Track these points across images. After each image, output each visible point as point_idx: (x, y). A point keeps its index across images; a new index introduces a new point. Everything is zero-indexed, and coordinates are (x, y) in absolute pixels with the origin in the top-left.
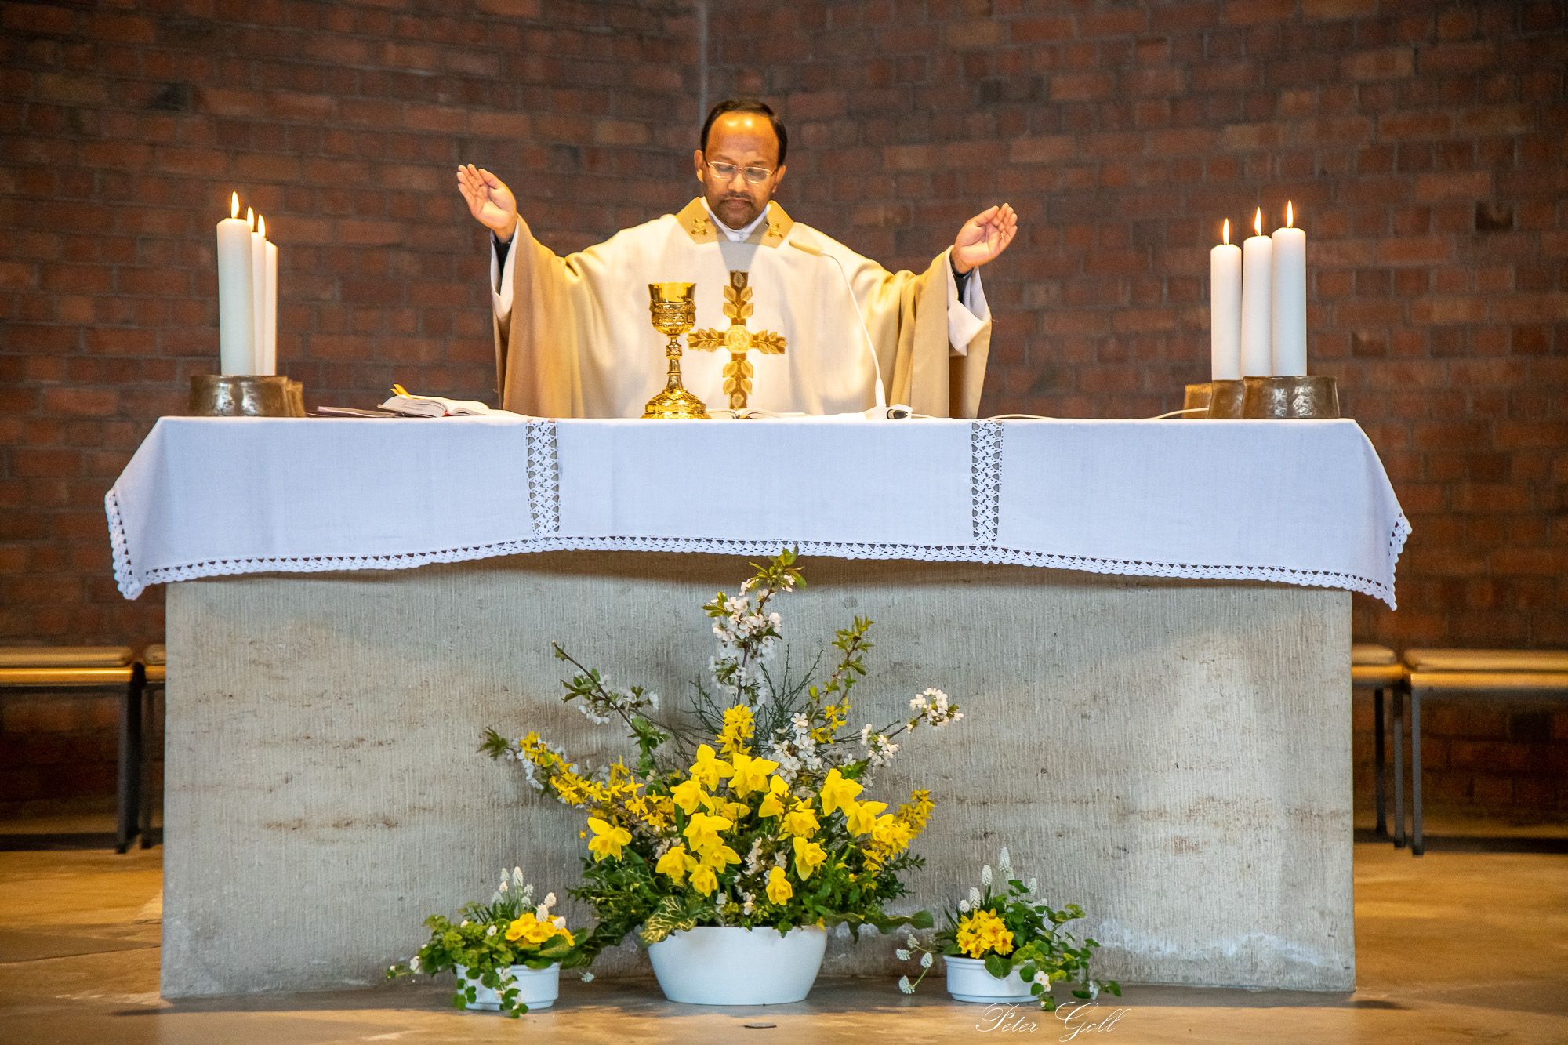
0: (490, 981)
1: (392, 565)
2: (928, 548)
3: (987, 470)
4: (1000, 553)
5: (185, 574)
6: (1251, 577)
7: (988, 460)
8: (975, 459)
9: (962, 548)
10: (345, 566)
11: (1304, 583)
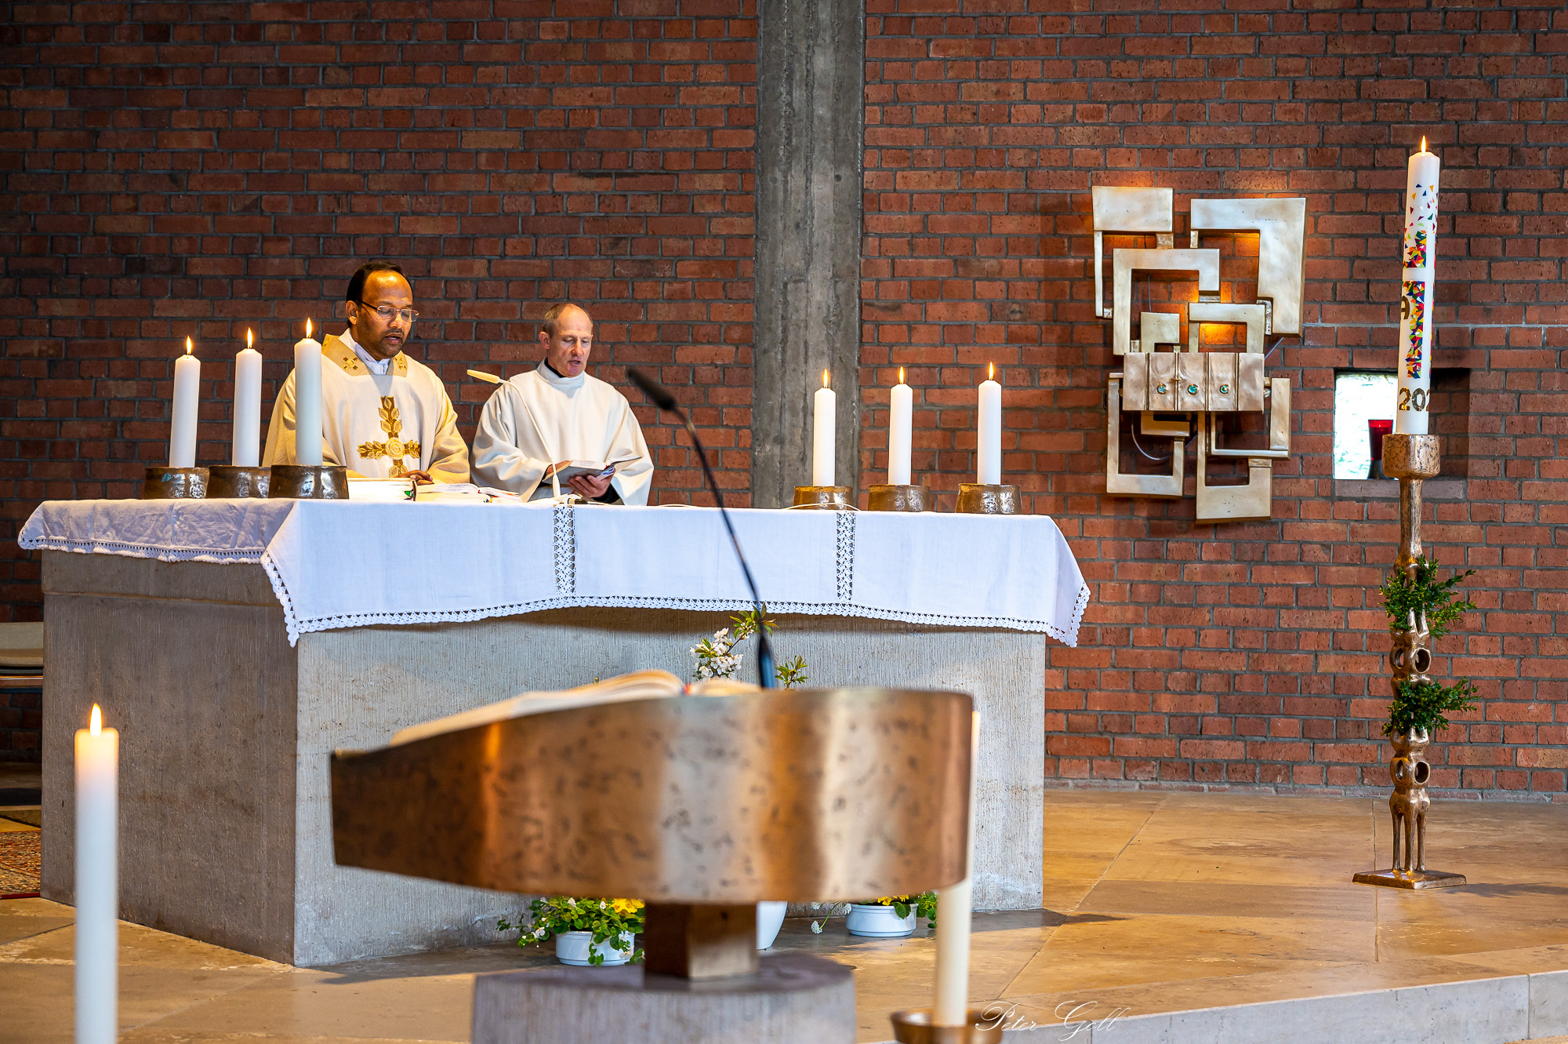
2: (810, 605)
3: (846, 548)
4: (853, 608)
5: (316, 626)
6: (998, 625)
7: (846, 540)
8: (839, 540)
9: (830, 605)
11: (1025, 629)
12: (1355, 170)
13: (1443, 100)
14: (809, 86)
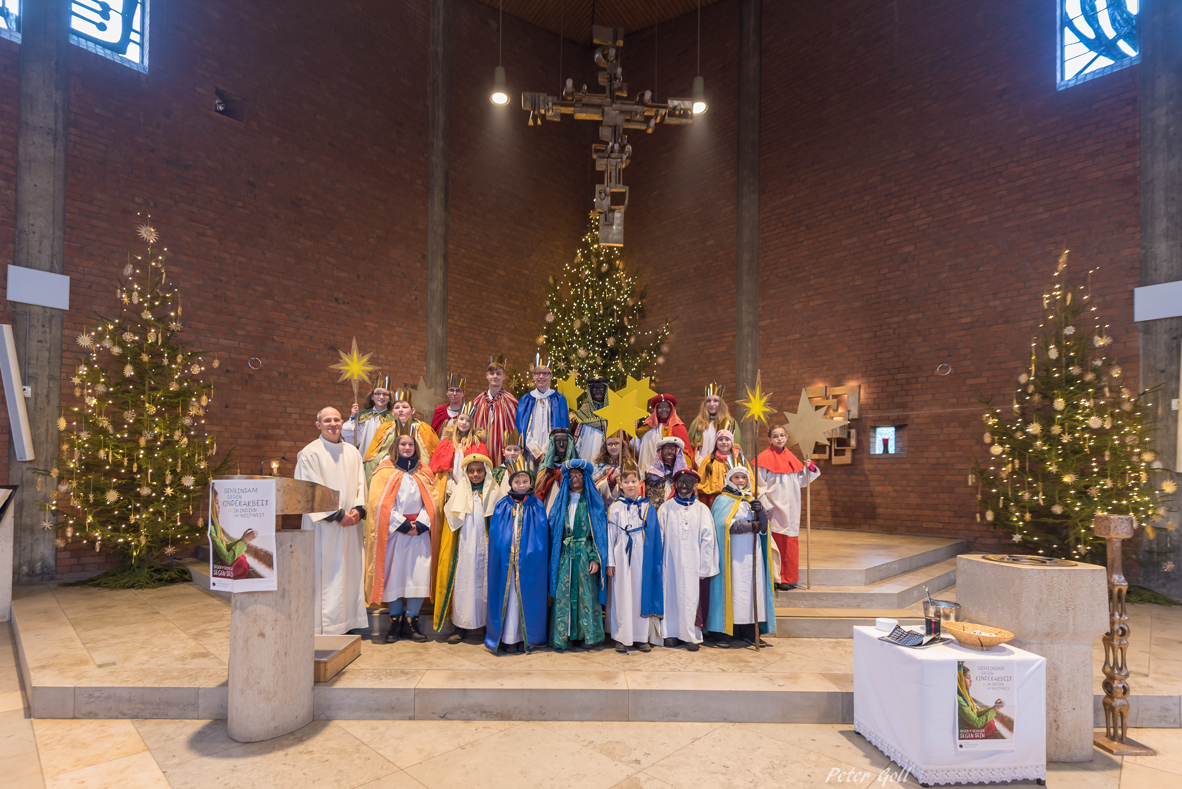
12: (875, 376)
13: (899, 356)
14: (746, 371)
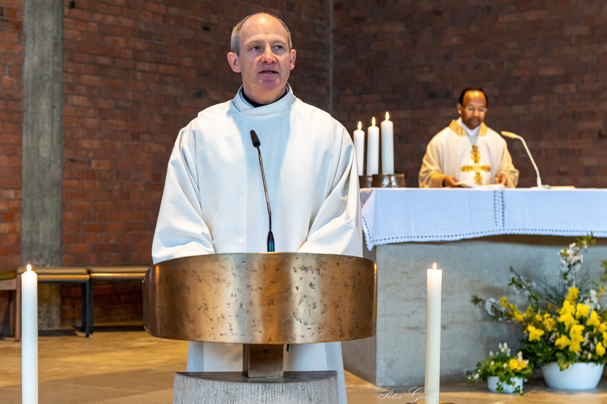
0: (509, 383)
1: (450, 239)
5: (383, 242)
10: (435, 239)
